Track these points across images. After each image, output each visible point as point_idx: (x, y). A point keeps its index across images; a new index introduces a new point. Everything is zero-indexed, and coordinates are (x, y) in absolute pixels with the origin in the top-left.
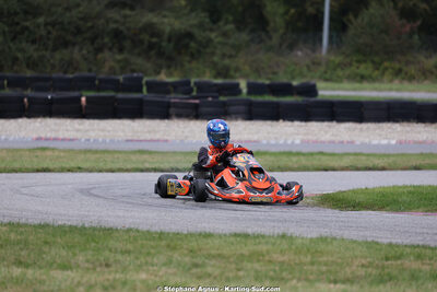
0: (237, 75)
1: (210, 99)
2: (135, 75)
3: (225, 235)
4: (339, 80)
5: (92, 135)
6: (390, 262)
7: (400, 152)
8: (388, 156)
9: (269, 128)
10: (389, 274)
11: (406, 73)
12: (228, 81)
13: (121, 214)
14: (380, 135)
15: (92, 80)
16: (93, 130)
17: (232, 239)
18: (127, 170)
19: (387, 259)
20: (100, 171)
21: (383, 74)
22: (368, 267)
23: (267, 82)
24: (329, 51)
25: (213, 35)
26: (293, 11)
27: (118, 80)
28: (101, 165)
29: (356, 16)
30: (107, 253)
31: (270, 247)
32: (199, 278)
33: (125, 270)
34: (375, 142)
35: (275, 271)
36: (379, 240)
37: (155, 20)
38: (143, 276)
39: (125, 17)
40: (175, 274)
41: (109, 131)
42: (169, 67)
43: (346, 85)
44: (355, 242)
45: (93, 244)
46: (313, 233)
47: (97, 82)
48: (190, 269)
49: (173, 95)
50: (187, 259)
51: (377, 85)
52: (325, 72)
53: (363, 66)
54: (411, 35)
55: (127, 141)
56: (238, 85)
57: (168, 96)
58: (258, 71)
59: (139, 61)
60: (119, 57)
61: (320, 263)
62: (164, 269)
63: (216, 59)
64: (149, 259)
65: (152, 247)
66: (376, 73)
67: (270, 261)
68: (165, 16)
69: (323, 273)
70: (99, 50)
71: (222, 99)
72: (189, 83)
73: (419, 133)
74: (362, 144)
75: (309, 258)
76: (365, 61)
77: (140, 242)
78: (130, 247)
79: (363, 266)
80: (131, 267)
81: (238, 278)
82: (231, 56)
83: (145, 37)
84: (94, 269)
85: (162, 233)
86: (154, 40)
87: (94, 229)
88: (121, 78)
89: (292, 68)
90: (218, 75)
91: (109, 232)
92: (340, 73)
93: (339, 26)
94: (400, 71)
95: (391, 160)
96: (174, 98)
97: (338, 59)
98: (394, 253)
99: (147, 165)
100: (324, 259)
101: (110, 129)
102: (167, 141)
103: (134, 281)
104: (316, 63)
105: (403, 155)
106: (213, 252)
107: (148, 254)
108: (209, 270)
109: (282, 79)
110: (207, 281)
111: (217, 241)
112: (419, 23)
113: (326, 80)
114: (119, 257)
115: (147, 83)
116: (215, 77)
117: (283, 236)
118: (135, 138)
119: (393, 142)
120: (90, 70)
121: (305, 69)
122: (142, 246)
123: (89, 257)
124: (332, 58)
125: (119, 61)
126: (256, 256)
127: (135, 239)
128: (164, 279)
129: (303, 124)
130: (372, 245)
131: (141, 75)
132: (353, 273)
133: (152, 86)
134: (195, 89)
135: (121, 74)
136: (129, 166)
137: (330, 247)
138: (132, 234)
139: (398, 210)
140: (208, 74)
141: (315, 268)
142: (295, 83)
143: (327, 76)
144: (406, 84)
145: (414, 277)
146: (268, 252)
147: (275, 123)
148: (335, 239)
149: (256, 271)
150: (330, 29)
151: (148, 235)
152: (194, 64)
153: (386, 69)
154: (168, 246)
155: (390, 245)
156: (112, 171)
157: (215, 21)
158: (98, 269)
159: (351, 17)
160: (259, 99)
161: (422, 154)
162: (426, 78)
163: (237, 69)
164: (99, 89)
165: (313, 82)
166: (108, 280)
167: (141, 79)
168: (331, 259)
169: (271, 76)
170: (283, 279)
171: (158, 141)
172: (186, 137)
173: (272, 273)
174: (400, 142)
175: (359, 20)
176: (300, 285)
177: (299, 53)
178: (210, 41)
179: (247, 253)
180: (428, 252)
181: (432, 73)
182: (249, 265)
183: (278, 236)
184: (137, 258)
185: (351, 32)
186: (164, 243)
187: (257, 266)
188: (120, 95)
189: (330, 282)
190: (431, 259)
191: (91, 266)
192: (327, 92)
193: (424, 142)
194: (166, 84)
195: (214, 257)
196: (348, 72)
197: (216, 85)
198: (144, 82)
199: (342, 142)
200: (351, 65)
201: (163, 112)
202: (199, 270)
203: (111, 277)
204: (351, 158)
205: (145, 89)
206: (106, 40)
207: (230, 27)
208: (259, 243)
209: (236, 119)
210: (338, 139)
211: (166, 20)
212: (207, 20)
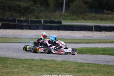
0: (41, 18)
1: (34, 24)
2: (14, 18)
3: (38, 60)
4: (67, 20)
5: (3, 33)
6: (81, 67)
7: (83, 39)
8: (80, 40)
9: (49, 32)
10: (80, 70)
11: (85, 18)
12: (38, 20)
13: (11, 54)
14: (78, 34)
15: (3, 19)
16: (3, 32)
17: (40, 61)
18: (12, 43)
19: (80, 66)
20: (5, 43)
21: (79, 18)
22: (75, 68)
23: (49, 20)
24: (65, 12)
25: (35, 8)
26: (56, 2)
27: (10, 19)
28: (5, 41)
29: (72, 3)
30: (7, 64)
31: (50, 63)
32: (31, 71)
33: (12, 68)
34: (77, 36)
35: (51, 69)
36: (78, 62)
37: (20, 4)
38: (17, 70)
39: (12, 3)
40: (25, 70)
41: (7, 32)
42: (23, 16)
43: (69, 21)
44: (72, 62)
45: (3, 62)
46: (61, 60)
47: (4, 20)
48: (29, 68)
49: (24, 23)
50: (28, 66)
51: (77, 21)
52: (64, 18)
53: (74, 16)
54: (86, 8)
55: (12, 35)
56: (41, 21)
57: (23, 23)
58: (46, 17)
59: (15, 14)
60: (10, 13)
61: (63, 67)
62: (22, 68)
63: (36, 14)
64: (18, 66)
65: (19, 63)
66: (77, 18)
67: (49, 67)
68: (22, 3)
69: (63, 70)
70: (5, 11)
71: (37, 24)
72: (28, 20)
73: (88, 34)
74: (74, 36)
75: (60, 66)
76: (74, 15)
77: (16, 61)
78: (13, 63)
79: (74, 68)
80: (13, 68)
81: (41, 71)
82: (39, 13)
83: (17, 8)
84: (4, 68)
85: (21, 59)
86: (19, 9)
87: (4, 58)
88: (11, 19)
89: (55, 16)
90: (36, 18)
91: (8, 59)
92: (68, 18)
93: (68, 6)
94: (83, 18)
95: (81, 41)
96: (24, 24)
97: (67, 14)
98: (82, 65)
99: (17, 41)
100: (63, 66)
101: (8, 32)
102: (22, 35)
103: (14, 71)
104: (61, 15)
105: (84, 39)
106: (35, 64)
107: (18, 64)
108: (34, 69)
109: (53, 19)
110: (33, 72)
111: (36, 61)
112: (88, 5)
113: (64, 20)
114: (10, 65)
115: (17, 20)
116: (35, 19)
117: (53, 60)
118: (14, 34)
119: (81, 36)
120: (2, 16)
121: (59, 17)
122: (16, 62)
123: (2, 65)
124: (66, 14)
125: (10, 14)
126: (46, 65)
127: (14, 60)
128: (22, 71)
129: (58, 31)
130: (76, 63)
131: (16, 18)
132: (71, 70)
133: (19, 21)
134: (30, 22)
135: (11, 17)
136: (12, 42)
137: (65, 63)
138: (13, 59)
139: (83, 54)
140: (33, 18)
141: (61, 69)
142: (56, 20)
143: (64, 19)
144: (85, 21)
145: (87, 71)
146: (49, 64)
147: (51, 31)
148: (66, 61)
149: (46, 69)
150: (65, 7)
151: (18, 60)
152: (30, 15)
153: (80, 17)
154: (23, 62)
155: (81, 63)
156: (8, 43)
157: (35, 4)
158: (5, 68)
159: (71, 3)
160: (47, 24)
161: (89, 39)
162: (90, 20)
163: (41, 17)
164: (5, 21)
165: (61, 20)
166: (7, 71)
167: (16, 19)
168: (65, 66)
169: (50, 19)
170: (53, 71)
171: (20, 35)
172: (28, 34)
173: (50, 70)
174: (83, 36)
175: (73, 4)
176: (57, 73)
177: (57, 13)
178: (34, 9)
179: (43, 65)
180: (91, 65)
181: (92, 18)
182: (44, 68)
183: (52, 60)
184: (15, 65)
185: (71, 7)
186: (22, 62)
187: (46, 68)
188: (10, 23)
189: (65, 72)
190: (91, 67)
191: (3, 68)
192: (64, 23)
193: (90, 36)
194: (23, 20)
195: (35, 65)
196: (70, 17)
197: (35, 21)
198: (16, 20)
199: (68, 36)
200: (70, 16)
201: (21, 28)
202: (31, 69)
203: (8, 70)
204: (71, 40)
205: (17, 22)
206: (7, 9)
207: (39, 6)
208: (47, 62)
209: (41, 30)
210: (67, 35)
211: (22, 4)
212: (33, 4)
